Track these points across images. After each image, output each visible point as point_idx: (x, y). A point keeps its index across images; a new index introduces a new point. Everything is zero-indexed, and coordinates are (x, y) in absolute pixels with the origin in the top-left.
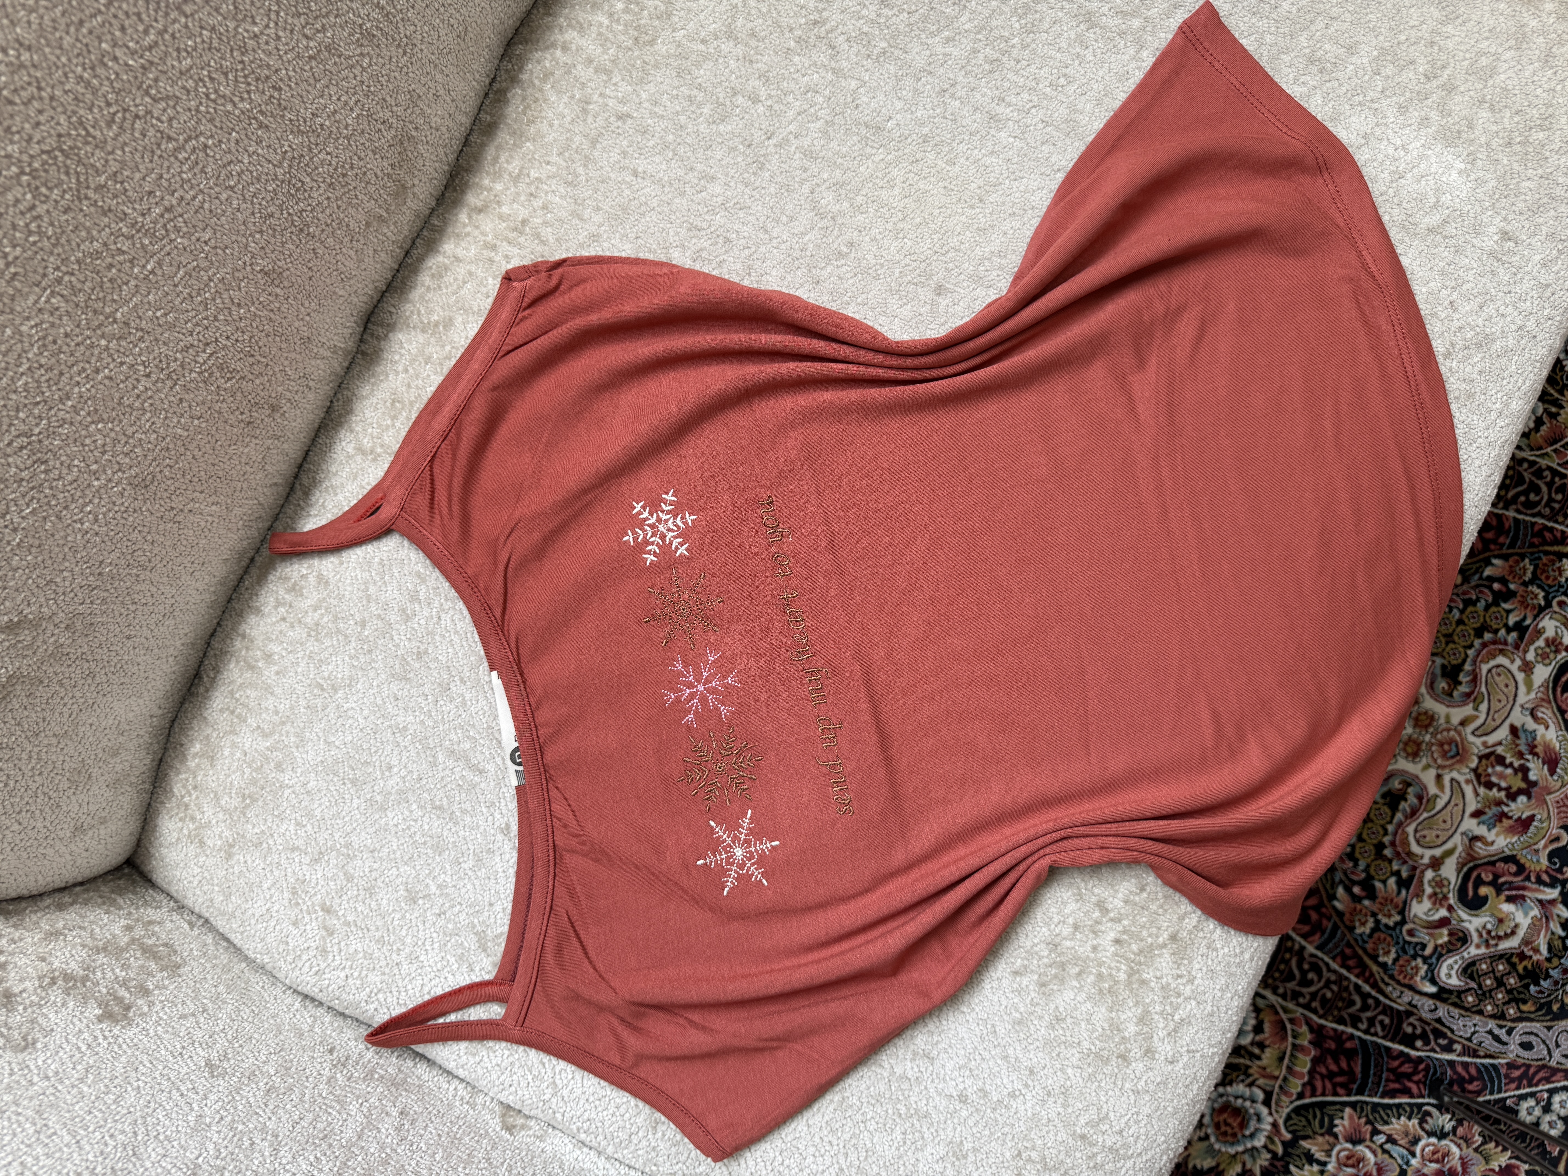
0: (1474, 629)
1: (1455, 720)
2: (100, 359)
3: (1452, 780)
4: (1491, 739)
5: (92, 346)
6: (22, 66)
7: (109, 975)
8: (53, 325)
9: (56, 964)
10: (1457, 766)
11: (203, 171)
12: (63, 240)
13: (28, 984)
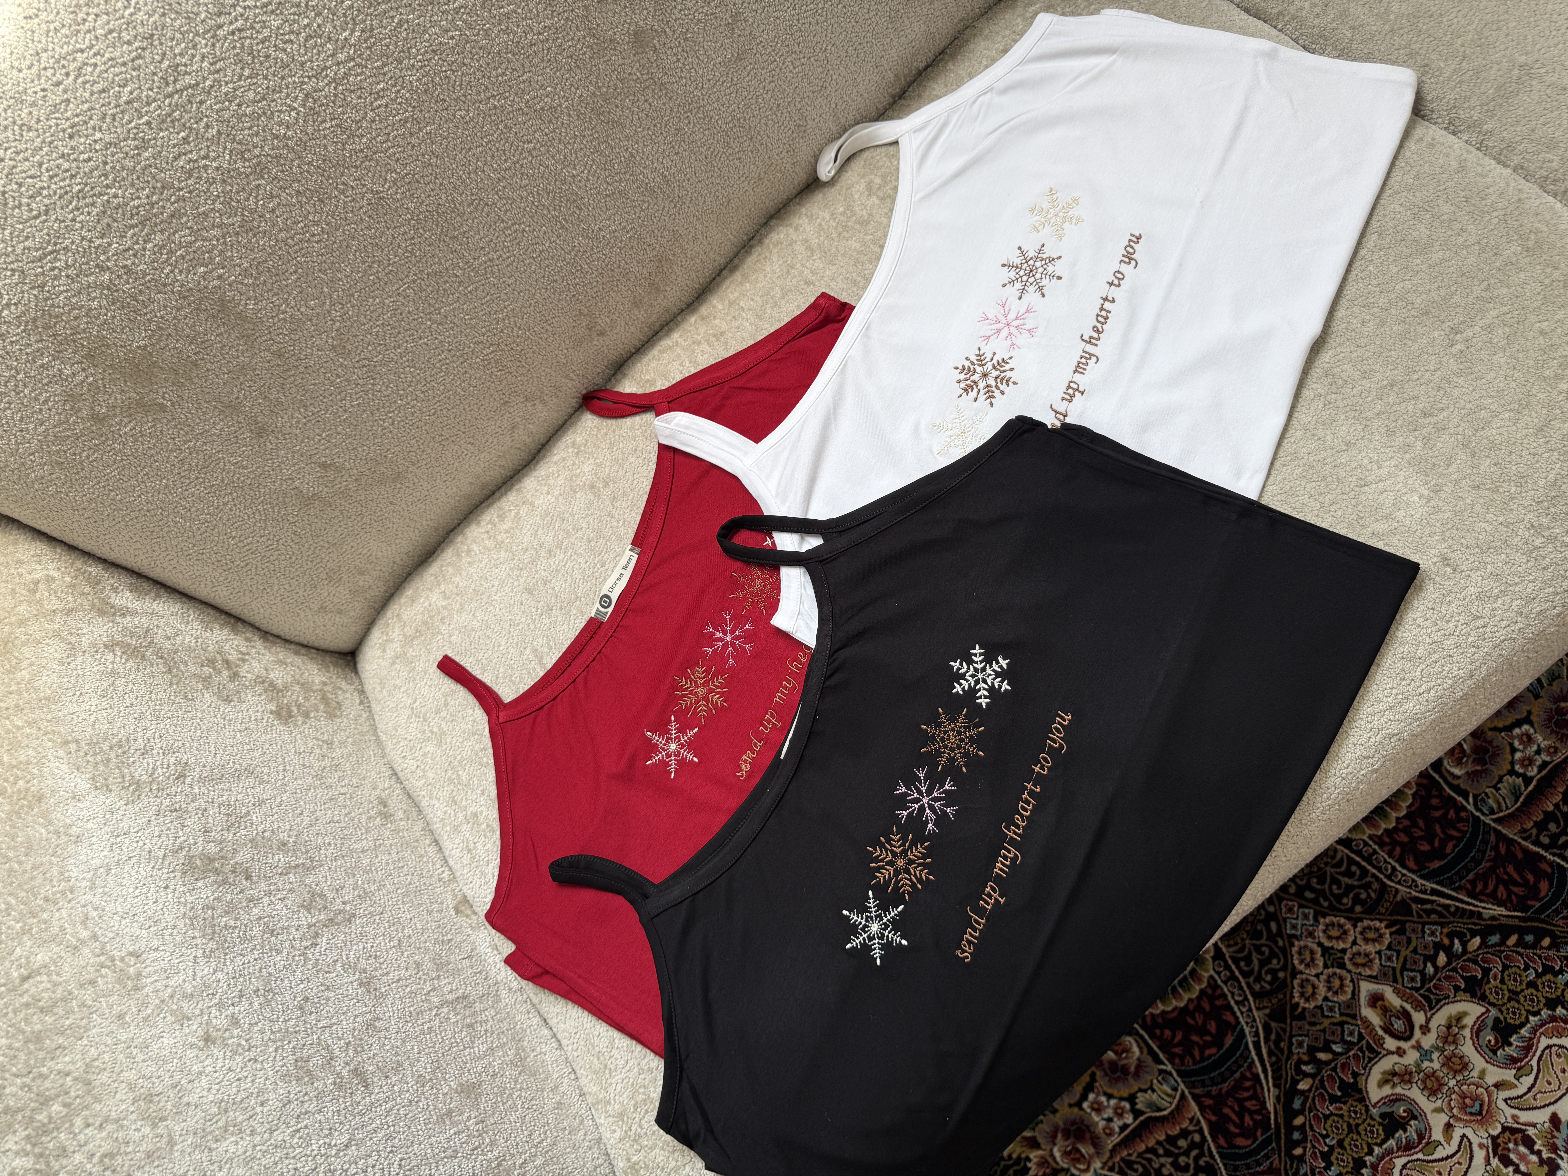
0: (1547, 998)
1: (1490, 1080)
2: (424, 332)
3: (1464, 1136)
4: (1525, 1117)
5: (422, 323)
6: (430, 164)
7: (294, 697)
8: (403, 304)
9: (271, 676)
10: (1475, 1127)
11: (518, 244)
12: (424, 260)
13: (249, 675)
